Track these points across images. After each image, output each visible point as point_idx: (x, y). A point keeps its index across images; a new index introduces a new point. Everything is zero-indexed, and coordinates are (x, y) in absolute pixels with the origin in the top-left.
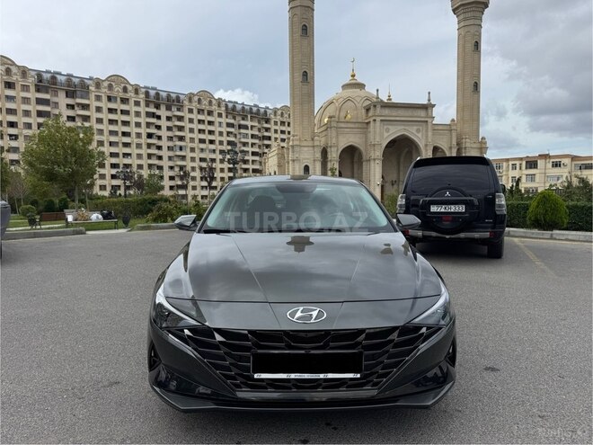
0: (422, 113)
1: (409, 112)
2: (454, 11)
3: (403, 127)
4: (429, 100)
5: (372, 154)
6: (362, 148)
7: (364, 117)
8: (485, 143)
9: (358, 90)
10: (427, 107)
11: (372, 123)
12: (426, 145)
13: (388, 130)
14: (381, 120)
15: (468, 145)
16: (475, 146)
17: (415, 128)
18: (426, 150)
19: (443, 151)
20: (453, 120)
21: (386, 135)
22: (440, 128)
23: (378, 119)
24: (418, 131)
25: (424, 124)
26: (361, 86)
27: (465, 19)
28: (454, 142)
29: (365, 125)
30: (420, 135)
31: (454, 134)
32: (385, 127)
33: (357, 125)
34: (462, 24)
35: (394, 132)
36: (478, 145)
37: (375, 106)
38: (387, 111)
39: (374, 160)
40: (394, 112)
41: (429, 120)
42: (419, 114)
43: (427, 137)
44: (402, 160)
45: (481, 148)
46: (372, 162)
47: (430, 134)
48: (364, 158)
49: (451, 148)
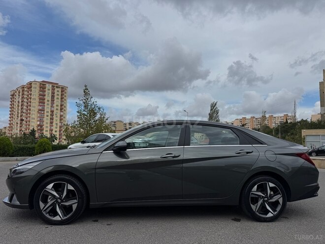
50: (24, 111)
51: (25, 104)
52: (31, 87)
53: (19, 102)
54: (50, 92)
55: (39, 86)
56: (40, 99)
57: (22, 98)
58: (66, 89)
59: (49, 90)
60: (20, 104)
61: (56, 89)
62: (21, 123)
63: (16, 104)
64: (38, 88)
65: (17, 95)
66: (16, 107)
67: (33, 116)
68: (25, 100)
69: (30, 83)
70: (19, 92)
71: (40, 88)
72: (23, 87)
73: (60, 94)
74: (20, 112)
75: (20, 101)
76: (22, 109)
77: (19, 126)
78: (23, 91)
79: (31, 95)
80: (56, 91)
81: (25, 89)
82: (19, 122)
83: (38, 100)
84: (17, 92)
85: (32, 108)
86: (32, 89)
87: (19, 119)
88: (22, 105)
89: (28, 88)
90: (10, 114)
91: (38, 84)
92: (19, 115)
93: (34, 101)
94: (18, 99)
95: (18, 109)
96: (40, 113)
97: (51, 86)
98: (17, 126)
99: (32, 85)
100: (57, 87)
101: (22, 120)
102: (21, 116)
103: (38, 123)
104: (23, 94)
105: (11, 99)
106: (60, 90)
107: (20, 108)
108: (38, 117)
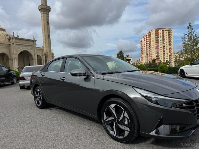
0: (32, 43)
1: (27, 42)
2: (39, 10)
3: (25, 47)
4: (34, 39)
5: (13, 56)
6: (8, 54)
7: (8, 42)
9: (3, 31)
10: (34, 41)
11: (12, 45)
12: (34, 54)
13: (19, 48)
14: (16, 44)
15: (48, 55)
16: (50, 55)
17: (30, 48)
18: (35, 56)
19: (40, 57)
20: (43, 46)
21: (18, 50)
22: (39, 49)
23: (15, 43)
24: (31, 49)
25: (33, 47)
26: (4, 30)
27: (43, 14)
29: (9, 46)
30: (32, 51)
31: (43, 51)
32: (18, 47)
33: (5, 45)
34: (43, 15)
35: (22, 49)
36: (52, 55)
37: (13, 38)
38: (18, 41)
39: (14, 59)
40: (21, 41)
41: (35, 46)
42: (31, 43)
43: (34, 51)
44: (25, 59)
45: (52, 56)
46: (13, 60)
47: (35, 51)
48: (9, 58)
49: (43, 56)
52: (150, 35)
53: (145, 44)
54: (162, 34)
55: (155, 32)
56: (156, 40)
57: (146, 42)
58: (171, 30)
59: (161, 33)
60: (146, 46)
61: (165, 32)
62: (147, 56)
63: (143, 46)
64: (154, 34)
65: (144, 41)
66: (144, 47)
67: (153, 51)
68: (148, 43)
70: (145, 39)
71: (156, 33)
72: (146, 35)
73: (168, 34)
74: (146, 50)
75: (146, 44)
76: (147, 48)
77: (146, 58)
79: (151, 39)
80: (165, 33)
81: (148, 36)
82: (146, 56)
84: (144, 39)
85: (152, 47)
87: (146, 54)
88: (147, 46)
91: (154, 31)
92: (146, 52)
93: (153, 42)
94: (144, 43)
95: (145, 48)
96: (157, 49)
97: (162, 31)
98: (145, 58)
99: (151, 33)
100: (166, 30)
101: (147, 54)
102: (147, 52)
103: (156, 55)
105: (141, 43)
106: (167, 32)
107: (146, 48)
108: (156, 51)
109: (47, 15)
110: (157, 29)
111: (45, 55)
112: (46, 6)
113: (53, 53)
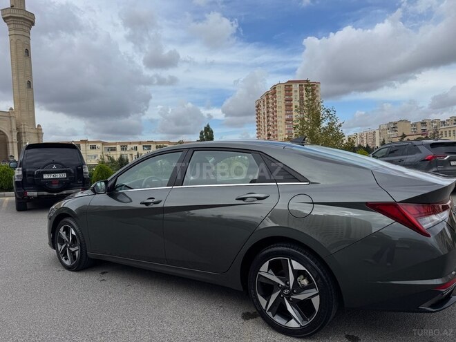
2: (4, 19)
8: (41, 129)
15: (26, 130)
16: (32, 131)
19: (4, 134)
20: (11, 109)
27: (15, 29)
28: (14, 127)
31: (13, 121)
36: (36, 131)
45: (38, 133)
49: (11, 132)
50: (271, 124)
51: (271, 115)
52: (275, 93)
53: (264, 114)
54: (298, 94)
55: (284, 89)
56: (286, 106)
57: (267, 108)
58: (317, 86)
59: (296, 91)
60: (266, 116)
63: (262, 116)
64: (283, 92)
65: (262, 106)
66: (262, 120)
67: (280, 129)
68: (271, 110)
69: (274, 88)
70: (264, 102)
71: (286, 91)
72: (267, 95)
74: (266, 125)
75: (266, 112)
76: (268, 121)
78: (267, 99)
79: (276, 102)
81: (270, 96)
82: (266, 138)
83: (284, 107)
84: (262, 102)
85: (278, 119)
86: (277, 94)
87: (266, 134)
88: (268, 117)
89: (273, 95)
90: (257, 129)
91: (283, 86)
92: (266, 129)
93: (280, 110)
95: (264, 122)
96: (288, 124)
97: (298, 86)
99: (277, 89)
101: (269, 135)
102: (268, 130)
103: (287, 136)
104: (267, 103)
105: (257, 111)
107: (266, 121)
108: (286, 129)
109: (27, 34)
110: (289, 82)
111: (17, 129)
112: (21, 12)
113: (39, 126)
